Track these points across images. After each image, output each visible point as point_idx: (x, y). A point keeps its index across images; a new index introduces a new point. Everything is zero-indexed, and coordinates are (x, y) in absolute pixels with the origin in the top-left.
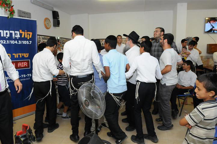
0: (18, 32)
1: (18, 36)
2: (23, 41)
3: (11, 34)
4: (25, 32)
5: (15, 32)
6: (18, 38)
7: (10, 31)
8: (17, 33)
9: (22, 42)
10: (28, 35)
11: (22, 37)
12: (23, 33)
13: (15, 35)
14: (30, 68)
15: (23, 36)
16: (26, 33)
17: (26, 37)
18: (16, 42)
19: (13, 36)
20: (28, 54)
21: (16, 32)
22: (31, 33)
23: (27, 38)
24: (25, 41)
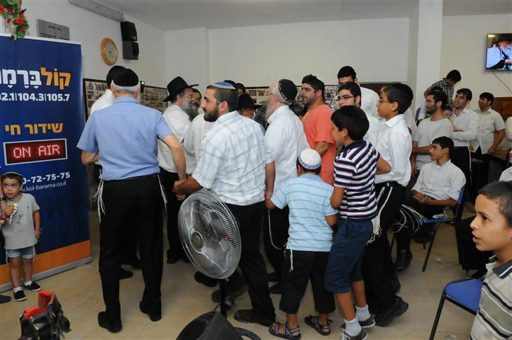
0: (37, 73)
1: (38, 82)
2: (49, 95)
3: (20, 78)
4: (53, 72)
5: (30, 74)
6: (36, 87)
7: (18, 71)
8: (34, 76)
9: (47, 97)
10: (62, 80)
11: (47, 84)
12: (49, 75)
13: (30, 79)
14: (67, 159)
15: (49, 83)
16: (56, 74)
17: (56, 84)
18: (33, 97)
20: (61, 124)
21: (32, 73)
22: (68, 76)
23: (59, 86)
24: (53, 95)
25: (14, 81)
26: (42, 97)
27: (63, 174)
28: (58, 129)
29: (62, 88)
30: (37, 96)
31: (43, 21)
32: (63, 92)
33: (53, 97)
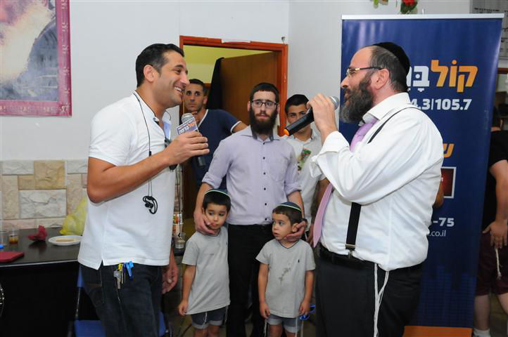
0: (424, 70)
1: (425, 82)
2: (438, 101)
4: (449, 65)
5: (415, 71)
6: (421, 90)
8: (420, 73)
9: (436, 105)
10: (462, 78)
11: (438, 85)
12: (443, 70)
13: (413, 78)
14: (452, 197)
15: (440, 83)
16: (454, 69)
17: (452, 84)
19: (408, 82)
20: (451, 146)
21: (417, 69)
22: (473, 70)
23: (456, 88)
24: (445, 101)
26: (427, 104)
27: (444, 220)
29: (460, 89)
30: (420, 103)
32: (460, 97)
33: (444, 104)
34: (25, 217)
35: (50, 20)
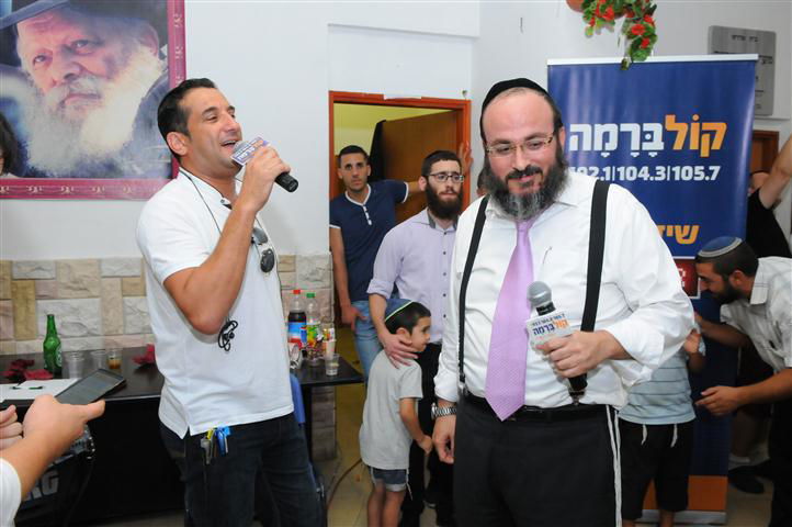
0: (657, 128)
1: (658, 144)
2: (677, 169)
3: (624, 138)
4: (689, 122)
5: (645, 129)
6: (653, 155)
7: (622, 125)
8: (651, 133)
9: (673, 173)
10: (706, 137)
11: (675, 148)
12: (682, 128)
13: (643, 139)
14: (698, 297)
16: (695, 127)
17: (693, 146)
18: (645, 173)
19: (635, 145)
20: (695, 229)
21: (647, 127)
22: (720, 128)
23: (699, 151)
24: (685, 168)
25: (612, 145)
26: (662, 173)
28: (687, 237)
29: (705, 153)
30: (653, 172)
31: (722, 29)
32: (706, 162)
33: (684, 173)
34: (131, 331)
35: (160, 74)
